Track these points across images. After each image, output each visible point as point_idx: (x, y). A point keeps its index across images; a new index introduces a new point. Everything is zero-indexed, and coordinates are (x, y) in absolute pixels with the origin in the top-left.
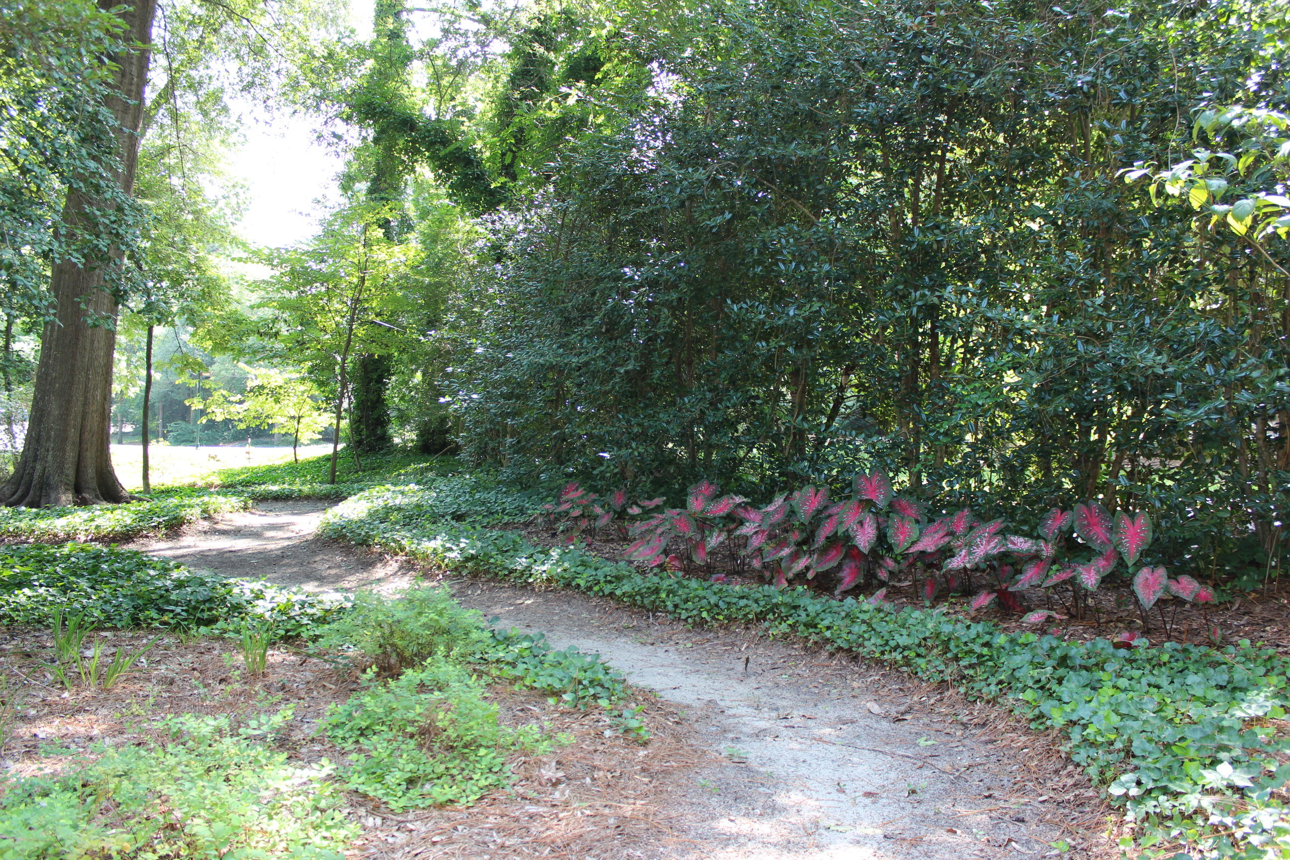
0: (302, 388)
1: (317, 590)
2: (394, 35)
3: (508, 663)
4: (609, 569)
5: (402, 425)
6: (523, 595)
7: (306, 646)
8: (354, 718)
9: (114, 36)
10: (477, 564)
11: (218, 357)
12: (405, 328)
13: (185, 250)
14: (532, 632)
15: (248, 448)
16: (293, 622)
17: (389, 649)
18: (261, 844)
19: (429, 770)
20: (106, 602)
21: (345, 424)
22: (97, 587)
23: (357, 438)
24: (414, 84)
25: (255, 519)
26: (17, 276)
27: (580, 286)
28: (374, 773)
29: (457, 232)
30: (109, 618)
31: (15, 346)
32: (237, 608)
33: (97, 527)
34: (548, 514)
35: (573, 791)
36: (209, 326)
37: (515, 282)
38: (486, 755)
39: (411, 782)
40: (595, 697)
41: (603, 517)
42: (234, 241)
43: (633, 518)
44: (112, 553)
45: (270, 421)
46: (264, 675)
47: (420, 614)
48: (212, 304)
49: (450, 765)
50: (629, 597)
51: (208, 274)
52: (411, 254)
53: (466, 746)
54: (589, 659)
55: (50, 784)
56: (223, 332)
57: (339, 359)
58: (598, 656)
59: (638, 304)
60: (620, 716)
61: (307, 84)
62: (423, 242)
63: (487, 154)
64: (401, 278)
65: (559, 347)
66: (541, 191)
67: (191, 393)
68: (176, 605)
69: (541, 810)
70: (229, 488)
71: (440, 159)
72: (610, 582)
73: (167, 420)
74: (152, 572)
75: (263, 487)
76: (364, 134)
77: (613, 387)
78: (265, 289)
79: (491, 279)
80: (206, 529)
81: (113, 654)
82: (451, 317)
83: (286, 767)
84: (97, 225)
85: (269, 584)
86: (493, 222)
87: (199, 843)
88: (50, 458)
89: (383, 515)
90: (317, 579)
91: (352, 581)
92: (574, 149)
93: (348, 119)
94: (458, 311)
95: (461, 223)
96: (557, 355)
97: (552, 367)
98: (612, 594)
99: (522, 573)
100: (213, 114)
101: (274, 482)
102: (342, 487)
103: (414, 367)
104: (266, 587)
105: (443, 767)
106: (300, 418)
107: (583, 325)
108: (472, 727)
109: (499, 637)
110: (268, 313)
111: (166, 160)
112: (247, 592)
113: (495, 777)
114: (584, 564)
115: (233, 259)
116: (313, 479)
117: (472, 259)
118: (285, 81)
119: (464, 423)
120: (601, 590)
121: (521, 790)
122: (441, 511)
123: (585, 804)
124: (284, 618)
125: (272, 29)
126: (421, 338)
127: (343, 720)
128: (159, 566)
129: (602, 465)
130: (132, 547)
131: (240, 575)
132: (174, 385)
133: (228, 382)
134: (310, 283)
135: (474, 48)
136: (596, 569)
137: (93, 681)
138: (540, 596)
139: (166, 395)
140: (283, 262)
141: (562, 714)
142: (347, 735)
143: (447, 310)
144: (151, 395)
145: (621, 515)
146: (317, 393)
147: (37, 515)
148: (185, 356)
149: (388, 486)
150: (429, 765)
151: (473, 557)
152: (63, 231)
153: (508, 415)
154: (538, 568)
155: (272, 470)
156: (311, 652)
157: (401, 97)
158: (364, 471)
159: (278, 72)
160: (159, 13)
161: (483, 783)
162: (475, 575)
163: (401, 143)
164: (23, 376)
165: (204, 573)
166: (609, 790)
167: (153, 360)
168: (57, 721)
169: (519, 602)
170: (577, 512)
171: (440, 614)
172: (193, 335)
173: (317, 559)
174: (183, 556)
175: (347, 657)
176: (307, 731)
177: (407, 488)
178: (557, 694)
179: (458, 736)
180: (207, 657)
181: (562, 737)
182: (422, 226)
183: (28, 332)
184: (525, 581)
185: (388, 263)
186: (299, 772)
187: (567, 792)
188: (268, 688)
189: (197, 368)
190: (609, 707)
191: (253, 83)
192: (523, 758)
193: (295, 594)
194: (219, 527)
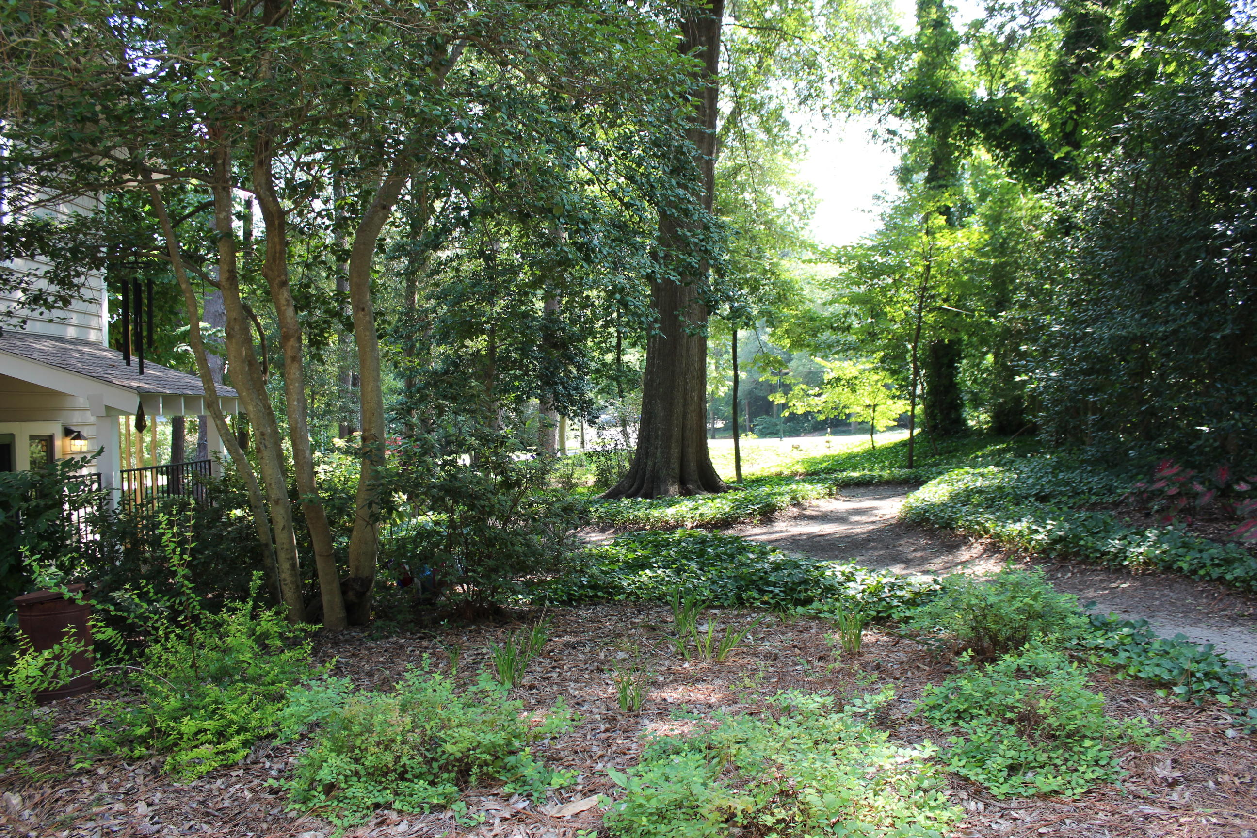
0: (876, 377)
1: (904, 572)
2: (939, 24)
3: (1108, 651)
4: (1215, 551)
5: (976, 408)
6: (1117, 578)
7: (897, 627)
8: (951, 701)
9: (694, 75)
10: (1066, 546)
11: (795, 353)
12: (973, 311)
13: (760, 258)
14: (1133, 618)
15: (828, 437)
16: (884, 603)
17: (982, 632)
18: (868, 818)
19: (1031, 758)
20: (713, 583)
21: (919, 409)
22: (705, 569)
23: (932, 423)
24: (962, 68)
25: (840, 505)
26: (629, 298)
27: (1160, 250)
28: (974, 757)
29: (1020, 209)
30: (717, 597)
31: (625, 358)
32: (830, 590)
33: (701, 515)
34: (1141, 493)
35: (1193, 794)
36: (785, 326)
37: (1088, 253)
38: (1093, 746)
39: (1013, 769)
40: (1213, 692)
41: (1204, 494)
42: (804, 245)
43: (1241, 496)
44: (715, 538)
45: (847, 411)
46: (860, 654)
47: (1014, 598)
48: (788, 305)
49: (1053, 755)
50: (1242, 582)
51: (782, 277)
52: (975, 237)
53: (1068, 736)
54: (1201, 649)
55: (679, 744)
56: (800, 330)
57: (910, 347)
58: (1211, 647)
59: (1232, 262)
60: (1244, 715)
61: (860, 87)
62: (986, 224)
63: (1045, 126)
64: (966, 262)
65: (1142, 317)
66: (1109, 156)
67: (773, 389)
68: (775, 586)
69: (1158, 811)
70: (813, 475)
71: (996, 138)
72: (1218, 565)
73: (753, 415)
74: (751, 556)
75: (845, 474)
76: (917, 125)
77: (1209, 355)
78: (834, 287)
79: (1060, 254)
80: (796, 514)
81: (723, 630)
82: (1021, 296)
83: (888, 745)
84: (688, 244)
85: (858, 567)
86: (1059, 195)
87: (812, 811)
88: (658, 454)
89: (964, 498)
90: (903, 562)
91: (937, 563)
92: (1143, 106)
93: (901, 115)
94: (1027, 289)
95: (1023, 200)
96: (1140, 325)
97: (1134, 339)
98: (1221, 579)
99: (1116, 555)
100: (775, 131)
101: (854, 468)
102: (921, 471)
103: (985, 349)
104: (856, 570)
105: (1045, 756)
106: (875, 406)
107: (1167, 290)
108: (1075, 716)
109: (1096, 623)
110: (838, 308)
111: (738, 179)
112: (839, 574)
113: (1102, 771)
114: (1185, 545)
115: (804, 262)
116: (891, 466)
117: (1038, 235)
118: (838, 88)
119: (1041, 402)
120: (1208, 574)
121: (1133, 788)
122: (1024, 492)
123: (1210, 811)
124: (875, 599)
125: (823, 42)
126: (992, 320)
127: (940, 702)
128: (757, 550)
129: (1199, 439)
130: (731, 532)
131: (830, 558)
132: (758, 383)
133: (806, 376)
134: (877, 275)
135: (1023, 20)
136: (1201, 551)
137: (708, 654)
138: (1136, 579)
139: (750, 393)
140: (851, 258)
141: (1174, 707)
142: (945, 717)
143: (1016, 289)
144: (739, 393)
145: (1226, 492)
146: (890, 381)
147: (651, 506)
148: (766, 356)
149: (967, 469)
150: (1029, 753)
151: (1061, 539)
152: (661, 254)
153: (1090, 392)
154: (1134, 550)
155: (851, 457)
156: (903, 633)
157: (952, 83)
158: (940, 455)
159: (832, 81)
160: (722, 48)
161: (1089, 776)
162: (1064, 557)
163: (955, 129)
164: (633, 384)
165: (797, 556)
166: (1238, 798)
167: (739, 361)
168: (681, 688)
169: (1113, 585)
170: (1173, 491)
171: (1035, 598)
172: (772, 335)
173: (902, 542)
174: (777, 540)
175: (939, 640)
176: (905, 711)
177: (986, 471)
178: (1167, 686)
179: (1060, 725)
180: (806, 635)
181: (1176, 733)
182: (983, 209)
183: (634, 345)
184: (1120, 564)
185: (952, 249)
186: (901, 751)
187: (1187, 794)
188: (864, 666)
189: (778, 365)
190: (1230, 704)
191: (810, 95)
192: (1133, 753)
193: (884, 576)
194: (807, 512)
